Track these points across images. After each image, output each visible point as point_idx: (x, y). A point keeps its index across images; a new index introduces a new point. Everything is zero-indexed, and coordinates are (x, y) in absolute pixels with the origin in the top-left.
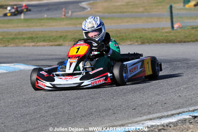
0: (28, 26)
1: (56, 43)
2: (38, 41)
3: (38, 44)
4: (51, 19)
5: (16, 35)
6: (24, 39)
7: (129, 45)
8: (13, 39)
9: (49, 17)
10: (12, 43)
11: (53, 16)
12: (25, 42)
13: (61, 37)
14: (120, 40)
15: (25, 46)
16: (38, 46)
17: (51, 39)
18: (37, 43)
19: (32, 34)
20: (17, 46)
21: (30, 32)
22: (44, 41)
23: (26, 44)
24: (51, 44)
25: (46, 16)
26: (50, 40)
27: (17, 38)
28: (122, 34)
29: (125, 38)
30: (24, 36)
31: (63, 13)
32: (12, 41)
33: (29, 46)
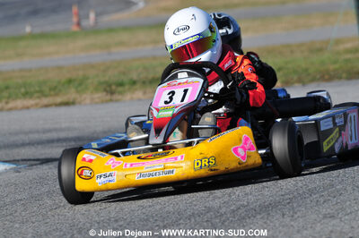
1: (59, 100)
2: (9, 97)
3: (10, 105)
13: (70, 81)
16: (10, 109)
26: (41, 91)
31: (75, 20)
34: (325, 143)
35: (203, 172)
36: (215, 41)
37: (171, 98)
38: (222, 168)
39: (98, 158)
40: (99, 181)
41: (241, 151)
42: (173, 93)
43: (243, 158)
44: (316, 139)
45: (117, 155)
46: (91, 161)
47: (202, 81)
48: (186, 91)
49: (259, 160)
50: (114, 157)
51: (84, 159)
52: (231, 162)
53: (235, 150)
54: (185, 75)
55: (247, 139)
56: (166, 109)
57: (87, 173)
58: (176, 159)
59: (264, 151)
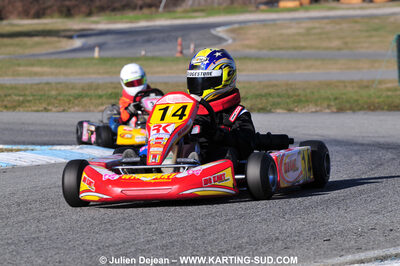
0: (107, 73)
4: (153, 58)
5: (83, 89)
6: (100, 97)
7: (312, 112)
8: (78, 97)
9: (149, 54)
10: (77, 105)
11: (158, 54)
12: (101, 104)
14: (294, 102)
15: (101, 111)
19: (115, 88)
20: (86, 111)
21: (112, 83)
25: (143, 53)
27: (87, 96)
28: (298, 92)
29: (303, 99)
30: (100, 92)
31: (179, 48)
32: (76, 102)
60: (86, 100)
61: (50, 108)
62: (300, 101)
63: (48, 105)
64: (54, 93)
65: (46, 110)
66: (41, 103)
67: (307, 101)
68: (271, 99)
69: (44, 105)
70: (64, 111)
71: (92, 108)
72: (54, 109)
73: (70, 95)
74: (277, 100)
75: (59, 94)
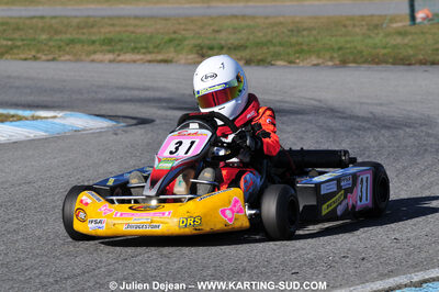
1: (160, 57)
2: (122, 50)
3: (120, 58)
6: (94, 42)
7: (315, 65)
8: (70, 43)
10: (68, 53)
12: (95, 52)
13: (171, 40)
14: (296, 52)
15: (93, 61)
16: (121, 61)
17: (151, 46)
18: (119, 55)
19: (109, 33)
20: (77, 61)
22: (135, 50)
23: (98, 56)
24: (149, 57)
26: (146, 48)
27: (82, 42)
32: (67, 49)
33: (101, 61)
34: (325, 206)
35: (188, 231)
36: (240, 91)
37: (177, 149)
38: (207, 229)
39: (94, 202)
40: (90, 225)
41: (228, 213)
42: (180, 143)
43: (230, 220)
44: (315, 203)
45: (112, 202)
46: (87, 204)
47: (210, 134)
48: (192, 143)
49: (246, 223)
50: (107, 204)
51: (81, 201)
52: (218, 223)
53: (223, 212)
54: (196, 126)
55: (237, 201)
56: (167, 160)
57: (82, 215)
58: (164, 214)
59: (253, 212)
60: (78, 47)
61: (39, 55)
62: (301, 51)
63: (38, 51)
64: (44, 37)
65: (35, 58)
66: (30, 50)
67: (309, 51)
68: (272, 49)
69: (33, 53)
70: (54, 59)
71: (83, 57)
72: (44, 57)
73: (61, 40)
74: (278, 49)
75: (50, 39)
